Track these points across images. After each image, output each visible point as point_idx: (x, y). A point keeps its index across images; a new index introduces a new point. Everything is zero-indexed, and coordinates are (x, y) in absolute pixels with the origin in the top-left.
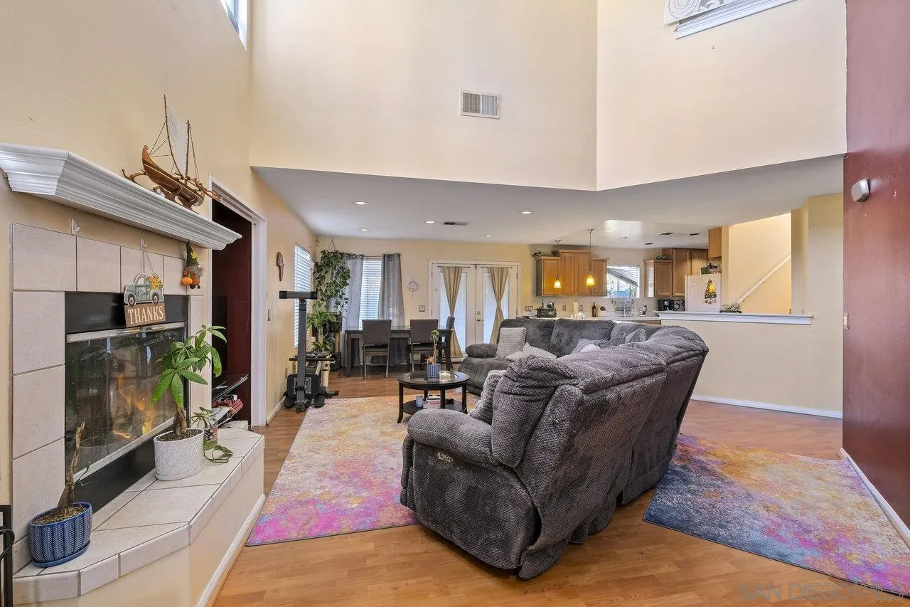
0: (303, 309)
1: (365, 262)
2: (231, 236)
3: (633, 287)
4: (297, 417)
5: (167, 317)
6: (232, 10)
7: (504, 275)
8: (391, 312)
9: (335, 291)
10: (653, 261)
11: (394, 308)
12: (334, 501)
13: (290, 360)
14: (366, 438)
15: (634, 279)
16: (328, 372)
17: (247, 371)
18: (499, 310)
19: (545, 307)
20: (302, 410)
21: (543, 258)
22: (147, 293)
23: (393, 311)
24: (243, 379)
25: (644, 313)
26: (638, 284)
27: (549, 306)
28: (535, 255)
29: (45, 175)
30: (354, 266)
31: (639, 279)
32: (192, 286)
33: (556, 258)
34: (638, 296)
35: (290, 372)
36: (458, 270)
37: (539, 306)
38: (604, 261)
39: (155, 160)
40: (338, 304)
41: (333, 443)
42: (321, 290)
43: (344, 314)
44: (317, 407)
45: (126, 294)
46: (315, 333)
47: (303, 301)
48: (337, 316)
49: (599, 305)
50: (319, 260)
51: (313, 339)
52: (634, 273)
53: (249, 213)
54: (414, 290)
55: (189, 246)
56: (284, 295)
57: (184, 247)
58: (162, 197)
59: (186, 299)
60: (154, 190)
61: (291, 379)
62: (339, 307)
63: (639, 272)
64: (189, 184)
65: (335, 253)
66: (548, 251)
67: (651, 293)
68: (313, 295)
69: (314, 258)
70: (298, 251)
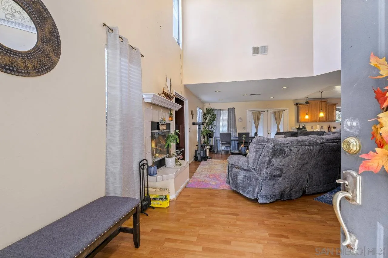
0: (199, 128)
1: (221, 112)
2: (179, 106)
4: (198, 163)
5: (166, 128)
6: (178, 39)
7: (281, 114)
8: (232, 130)
9: (211, 122)
11: (233, 129)
12: (208, 182)
13: (196, 145)
14: (219, 170)
16: (209, 151)
17: (184, 147)
18: (278, 129)
19: (301, 127)
20: (200, 162)
21: (300, 105)
22: (163, 122)
23: (233, 130)
24: (183, 149)
27: (303, 127)
28: (296, 104)
29: (149, 98)
30: (218, 113)
32: (171, 121)
33: (308, 105)
35: (196, 149)
36: (259, 113)
37: (298, 127)
38: (335, 105)
39: (165, 91)
40: (212, 127)
41: (209, 170)
42: (206, 122)
43: (214, 131)
44: (205, 161)
45: (160, 122)
46: (204, 137)
47: (199, 125)
48: (211, 132)
49: (332, 126)
50: (205, 112)
51: (204, 140)
53: (183, 99)
54: (241, 122)
55: (170, 110)
56: (194, 124)
57: (169, 110)
58: (165, 98)
59: (170, 124)
60: (164, 97)
61: (196, 151)
62: (212, 129)
64: (171, 95)
65: (211, 109)
66: (303, 102)
68: (203, 124)
69: (203, 111)
70: (198, 109)
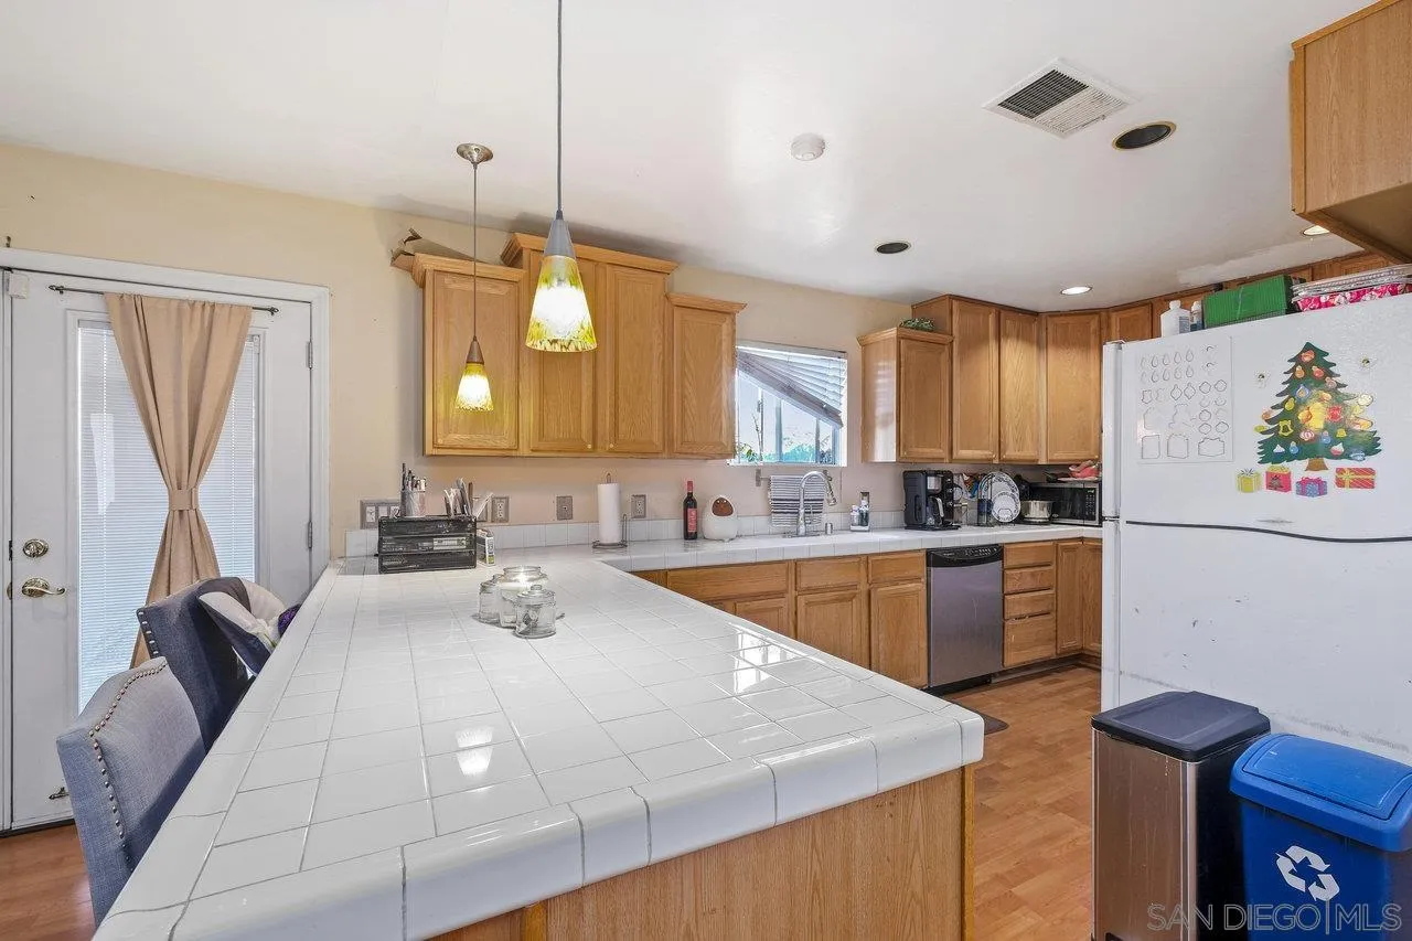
3: (827, 428)
7: (221, 346)
10: (892, 332)
15: (829, 401)
25: (864, 519)
26: (844, 417)
31: (844, 400)
34: (842, 461)
38: (726, 312)
49: (707, 493)
52: (831, 379)
63: (844, 376)
67: (885, 447)
